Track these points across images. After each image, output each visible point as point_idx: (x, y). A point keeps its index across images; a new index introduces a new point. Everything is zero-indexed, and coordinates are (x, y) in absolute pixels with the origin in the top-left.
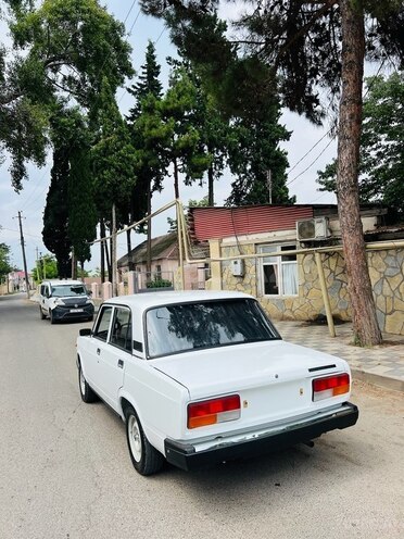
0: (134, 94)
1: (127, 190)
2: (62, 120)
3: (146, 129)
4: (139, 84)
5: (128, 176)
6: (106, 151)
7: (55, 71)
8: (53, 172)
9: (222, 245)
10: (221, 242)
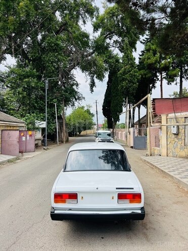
0: (143, 43)
1: (133, 90)
2: (110, 60)
3: (146, 60)
4: (146, 38)
5: (134, 83)
6: (124, 73)
7: (110, 39)
8: (108, 83)
9: (168, 117)
10: (167, 116)
